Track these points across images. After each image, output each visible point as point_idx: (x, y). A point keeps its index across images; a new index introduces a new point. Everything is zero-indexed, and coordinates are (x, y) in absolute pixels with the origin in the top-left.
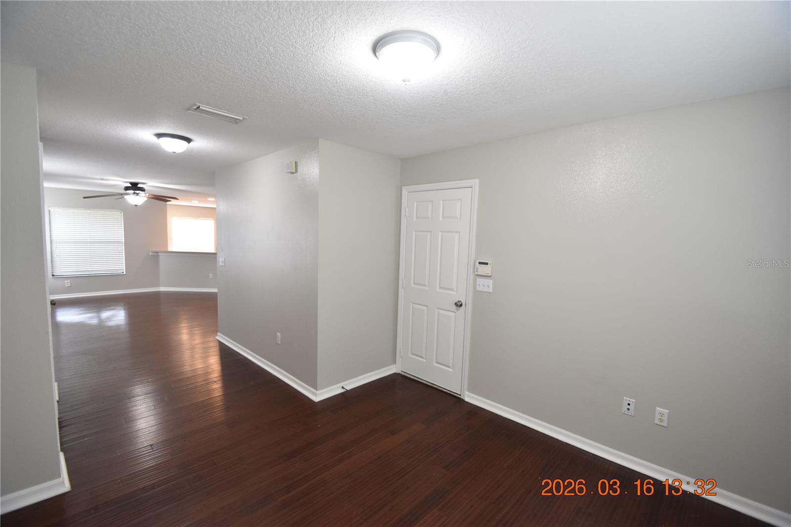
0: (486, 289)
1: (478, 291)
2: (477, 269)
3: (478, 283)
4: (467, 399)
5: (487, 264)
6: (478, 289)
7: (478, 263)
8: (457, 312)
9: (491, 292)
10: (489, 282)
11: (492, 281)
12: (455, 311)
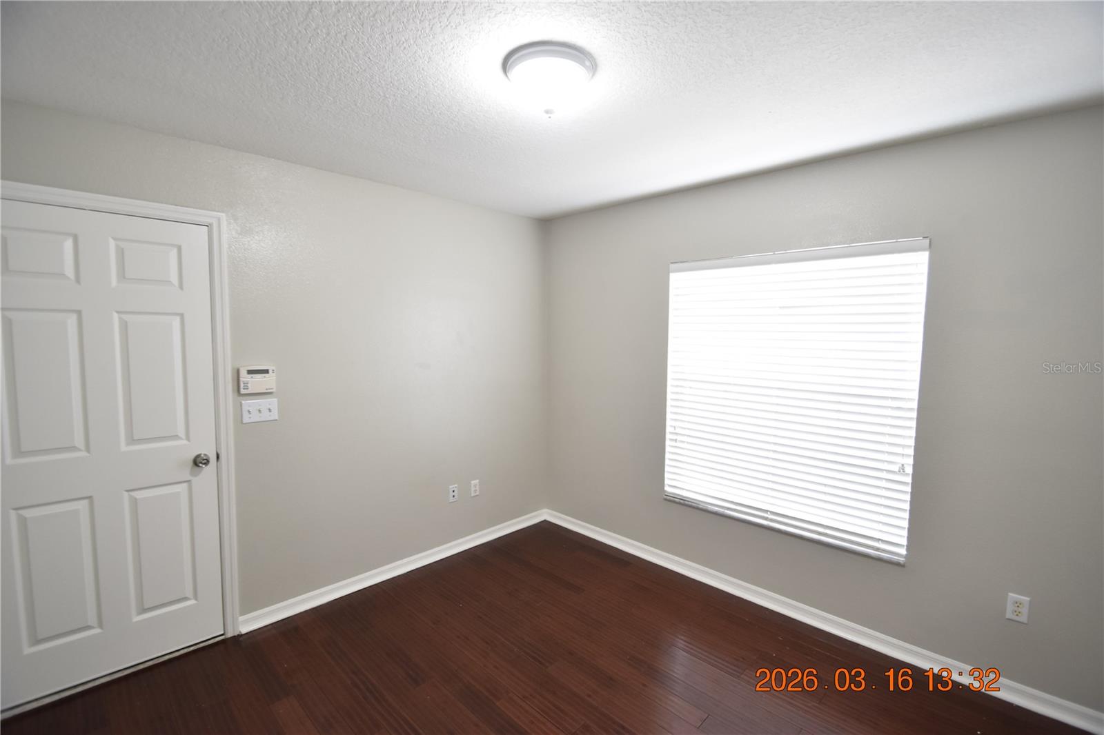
0: (266, 416)
1: (246, 424)
2: (246, 384)
3: (245, 408)
4: (244, 629)
5: (266, 371)
6: (246, 419)
7: (246, 372)
8: (195, 480)
9: (277, 418)
10: (272, 402)
11: (276, 400)
12: (189, 477)
